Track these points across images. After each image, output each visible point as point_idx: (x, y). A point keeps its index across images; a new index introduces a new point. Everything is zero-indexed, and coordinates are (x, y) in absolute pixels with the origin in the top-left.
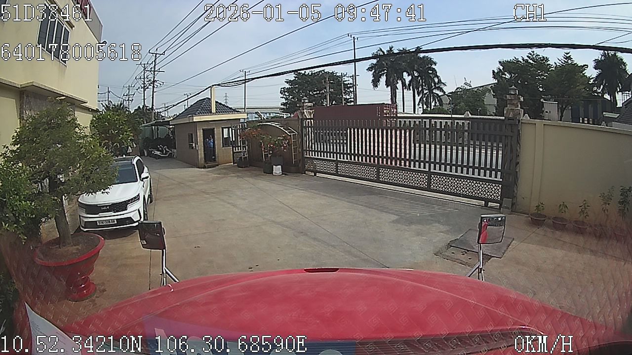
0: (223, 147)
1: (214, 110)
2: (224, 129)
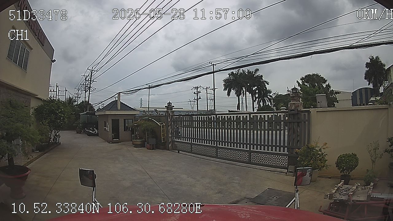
0: (124, 131)
1: (119, 107)
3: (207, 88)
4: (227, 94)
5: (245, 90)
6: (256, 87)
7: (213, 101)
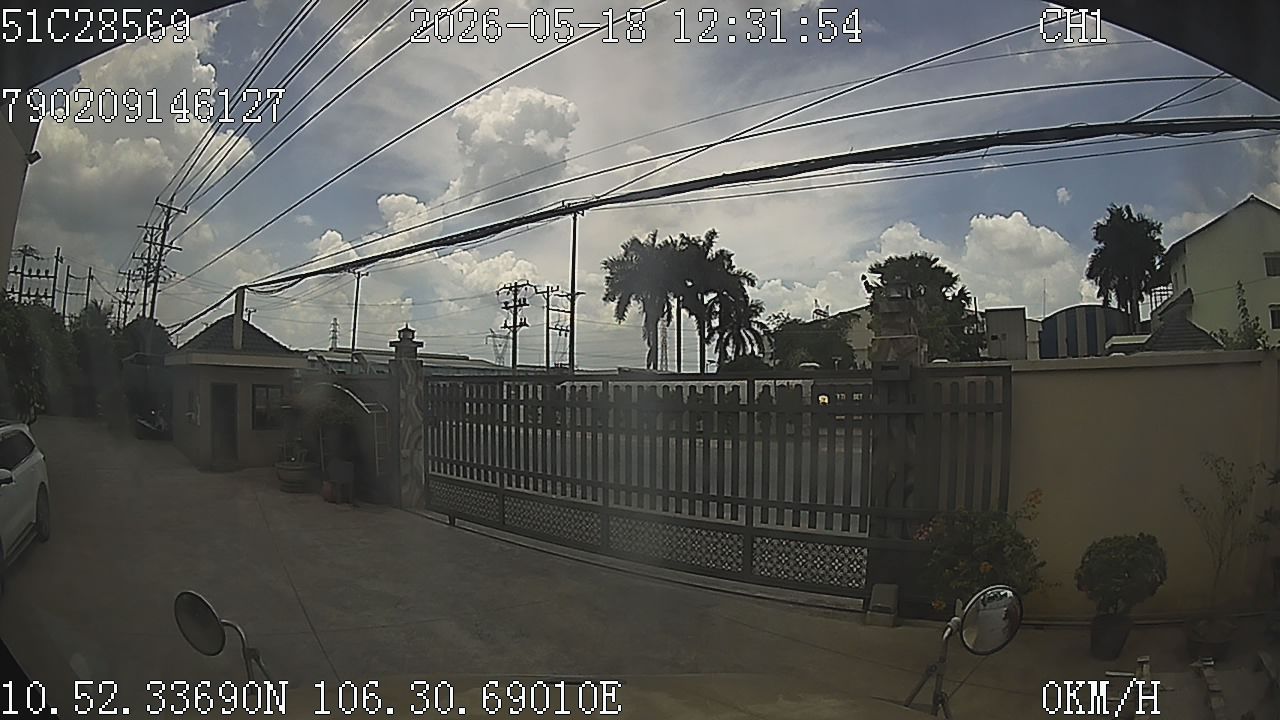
0: (253, 428)
1: (238, 342)
2: (257, 389)
3: (548, 292)
6: (715, 295)
7: (566, 335)
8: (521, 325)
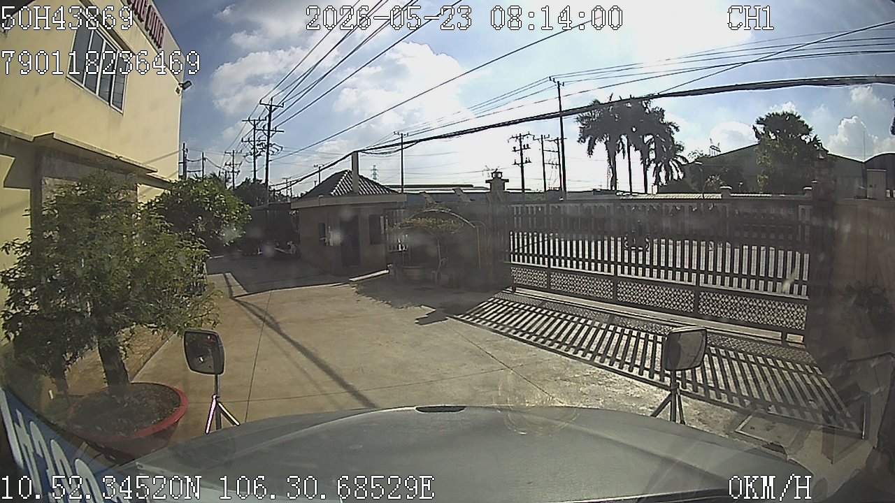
0: (371, 243)
3: (542, 138)
4: (586, 150)
5: (625, 142)
6: (651, 137)
7: (556, 168)
8: (526, 162)
